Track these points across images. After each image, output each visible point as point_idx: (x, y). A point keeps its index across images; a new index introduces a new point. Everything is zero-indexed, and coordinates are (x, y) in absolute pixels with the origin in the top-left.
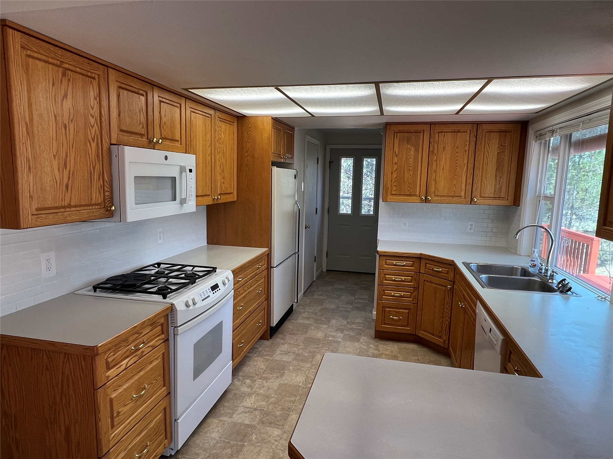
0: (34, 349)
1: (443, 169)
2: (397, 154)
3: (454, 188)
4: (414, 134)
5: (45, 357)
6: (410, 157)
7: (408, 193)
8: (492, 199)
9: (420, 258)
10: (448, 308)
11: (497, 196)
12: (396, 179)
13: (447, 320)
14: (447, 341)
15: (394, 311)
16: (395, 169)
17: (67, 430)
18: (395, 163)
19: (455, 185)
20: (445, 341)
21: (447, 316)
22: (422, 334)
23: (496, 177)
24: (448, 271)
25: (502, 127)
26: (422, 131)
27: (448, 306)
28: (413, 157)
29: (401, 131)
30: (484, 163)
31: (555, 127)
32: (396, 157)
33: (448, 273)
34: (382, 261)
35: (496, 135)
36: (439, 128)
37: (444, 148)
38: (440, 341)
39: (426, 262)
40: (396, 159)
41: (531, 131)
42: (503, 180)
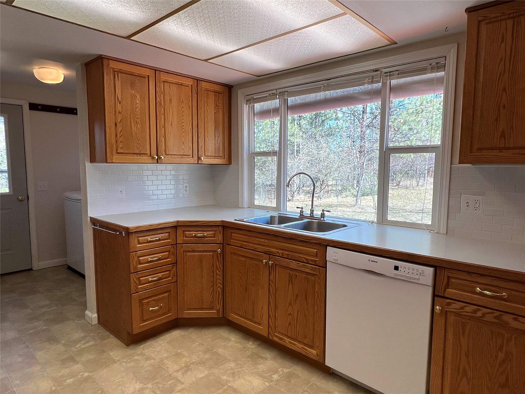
1: (171, 124)
2: (120, 101)
3: (183, 146)
4: (138, 78)
6: (137, 107)
7: (138, 152)
8: (213, 157)
9: (176, 227)
10: (219, 273)
11: (217, 155)
12: (121, 133)
13: (219, 287)
14: (221, 310)
15: (152, 300)
16: (119, 120)
18: (119, 111)
19: (183, 143)
20: (218, 311)
21: (219, 282)
22: (188, 314)
23: (215, 136)
24: (214, 234)
25: (217, 88)
26: (147, 77)
27: (219, 272)
28: (140, 107)
29: (122, 71)
30: (205, 121)
32: (120, 103)
33: (214, 237)
34: (133, 241)
35: (212, 95)
36: (164, 77)
37: (171, 100)
38: (212, 313)
39: (184, 229)
40: (119, 106)
41: (240, 95)
42: (220, 139)
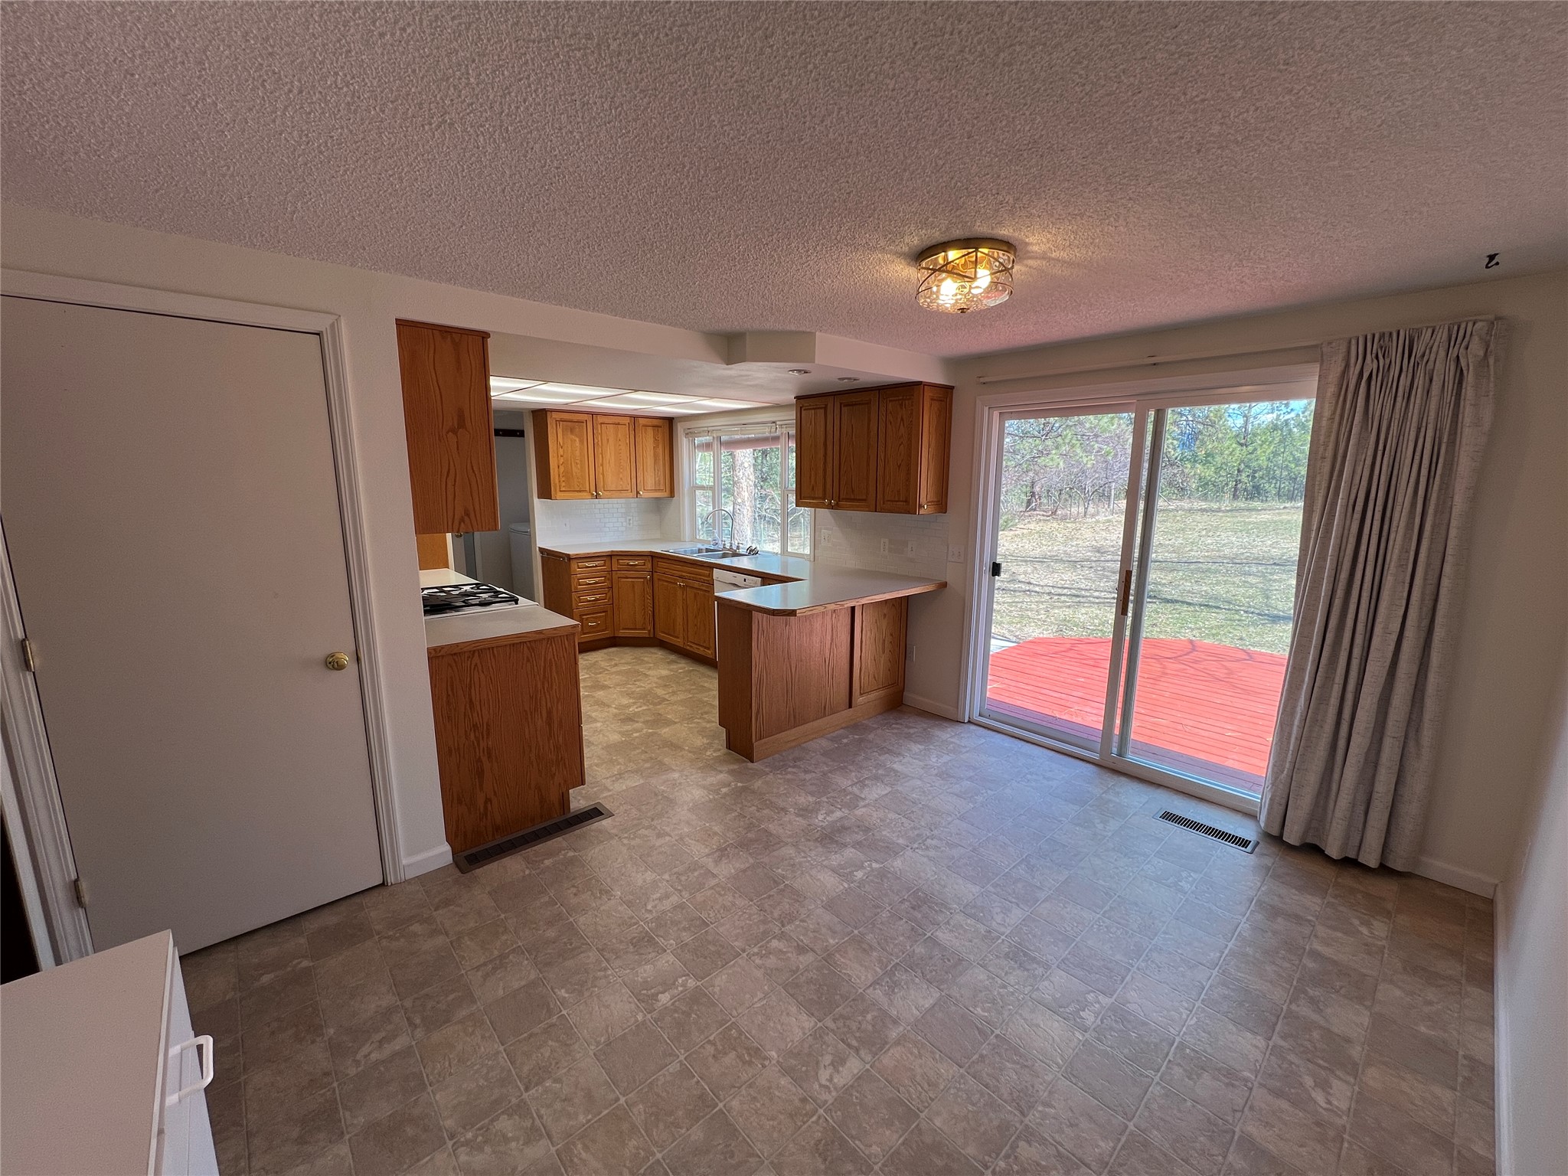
0: (513, 644)
1: (610, 462)
2: (562, 446)
3: (621, 481)
4: (577, 424)
5: (525, 648)
6: (576, 448)
7: (578, 489)
8: (653, 491)
9: (611, 556)
10: (649, 598)
11: (657, 489)
12: (563, 474)
13: (649, 609)
14: (652, 629)
15: (591, 617)
16: (561, 463)
17: (549, 713)
18: (561, 455)
19: (621, 479)
20: (649, 631)
21: (649, 606)
22: (622, 633)
23: (655, 470)
24: (644, 562)
25: (656, 422)
26: (585, 421)
27: (649, 596)
28: (579, 449)
29: (564, 419)
30: (644, 456)
31: (710, 429)
33: (644, 565)
34: (574, 565)
35: (650, 431)
36: (601, 419)
37: (608, 440)
38: (644, 633)
39: (618, 558)
40: (561, 451)
41: (680, 429)
42: (661, 473)
